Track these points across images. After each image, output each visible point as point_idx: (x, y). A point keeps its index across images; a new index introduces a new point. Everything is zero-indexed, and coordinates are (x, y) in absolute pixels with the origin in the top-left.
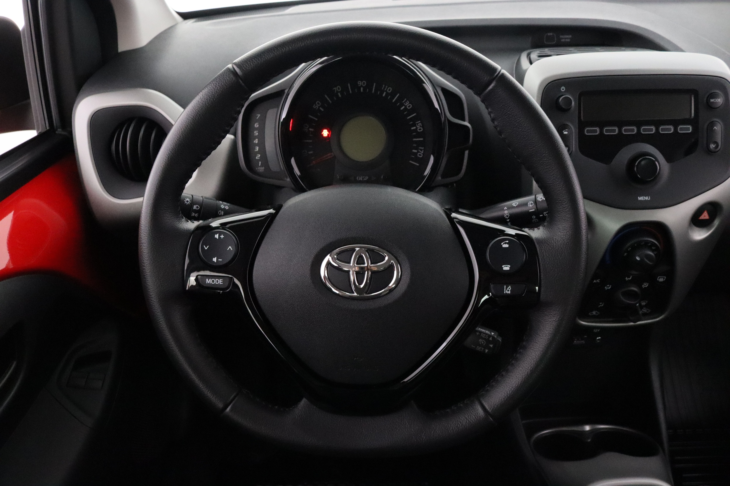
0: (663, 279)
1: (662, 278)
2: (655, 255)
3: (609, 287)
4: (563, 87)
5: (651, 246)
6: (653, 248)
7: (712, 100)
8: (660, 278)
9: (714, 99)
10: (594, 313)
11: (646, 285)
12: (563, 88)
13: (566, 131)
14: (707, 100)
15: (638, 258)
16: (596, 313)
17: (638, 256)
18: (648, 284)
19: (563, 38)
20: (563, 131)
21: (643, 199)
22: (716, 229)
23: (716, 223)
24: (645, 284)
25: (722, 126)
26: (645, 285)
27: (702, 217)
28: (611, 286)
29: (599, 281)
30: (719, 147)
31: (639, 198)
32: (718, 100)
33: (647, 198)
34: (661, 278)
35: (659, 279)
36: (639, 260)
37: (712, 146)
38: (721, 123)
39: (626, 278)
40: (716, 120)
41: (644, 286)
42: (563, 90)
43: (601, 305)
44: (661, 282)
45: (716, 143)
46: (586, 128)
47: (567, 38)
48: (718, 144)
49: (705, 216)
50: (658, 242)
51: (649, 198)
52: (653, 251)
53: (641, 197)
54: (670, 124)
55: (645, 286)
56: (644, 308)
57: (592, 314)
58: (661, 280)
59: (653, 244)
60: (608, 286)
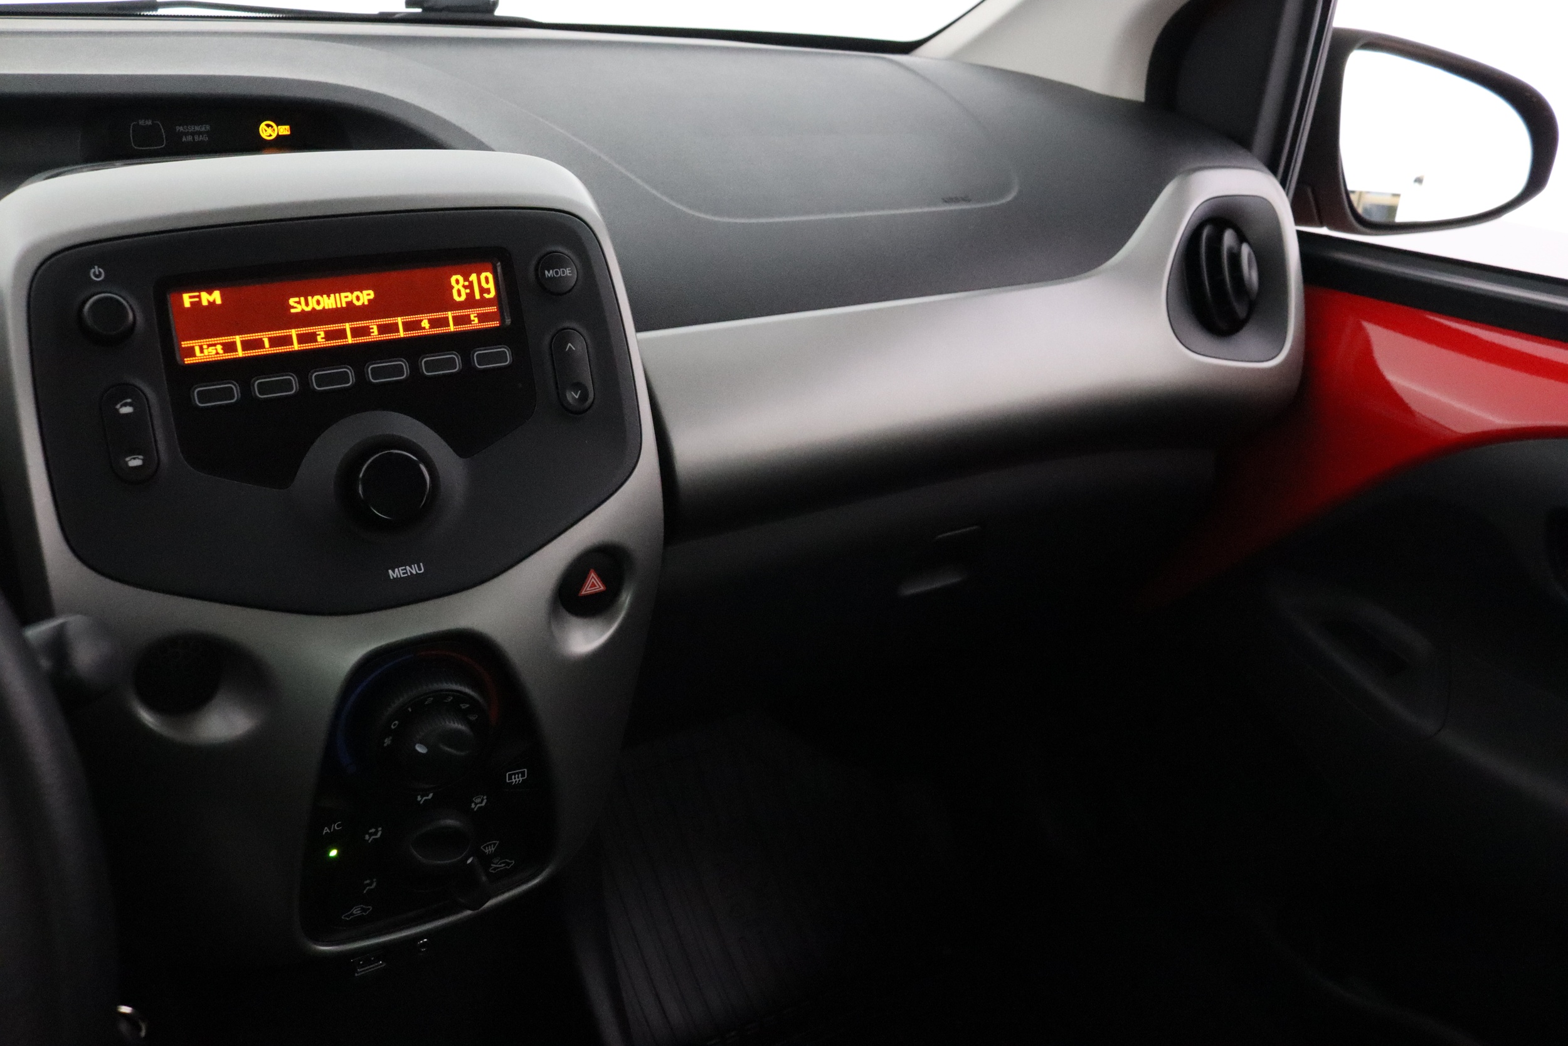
0: (520, 775)
1: (518, 773)
2: (471, 725)
3: (375, 833)
4: (96, 269)
5: (454, 705)
6: (464, 706)
7: (549, 274)
8: (513, 777)
9: (553, 269)
10: (356, 911)
11: (481, 803)
12: (97, 273)
13: (125, 405)
14: (537, 275)
15: (421, 749)
16: (363, 910)
17: (421, 742)
18: (485, 797)
19: (186, 134)
20: (118, 406)
21: (404, 574)
22: (629, 616)
23: (626, 599)
24: (479, 800)
25: (589, 341)
26: (479, 802)
27: (587, 590)
28: (380, 829)
29: (338, 826)
30: (591, 396)
31: (390, 572)
32: (563, 271)
33: (414, 570)
34: (515, 774)
35: (510, 778)
36: (427, 753)
37: (572, 396)
38: (584, 332)
39: (419, 798)
40: (567, 324)
41: (476, 804)
42: (97, 276)
43: (370, 885)
44: (517, 786)
45: (578, 386)
46: (196, 388)
47: (199, 133)
48: (586, 387)
49: (593, 584)
50: (473, 687)
51: (420, 570)
52: (463, 716)
53: (396, 570)
54: (448, 349)
55: (478, 805)
56: (496, 861)
57: (352, 914)
58: (517, 779)
59: (460, 697)
60: (373, 830)
